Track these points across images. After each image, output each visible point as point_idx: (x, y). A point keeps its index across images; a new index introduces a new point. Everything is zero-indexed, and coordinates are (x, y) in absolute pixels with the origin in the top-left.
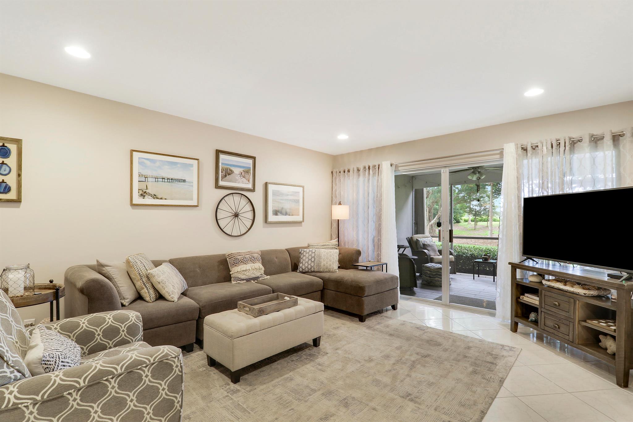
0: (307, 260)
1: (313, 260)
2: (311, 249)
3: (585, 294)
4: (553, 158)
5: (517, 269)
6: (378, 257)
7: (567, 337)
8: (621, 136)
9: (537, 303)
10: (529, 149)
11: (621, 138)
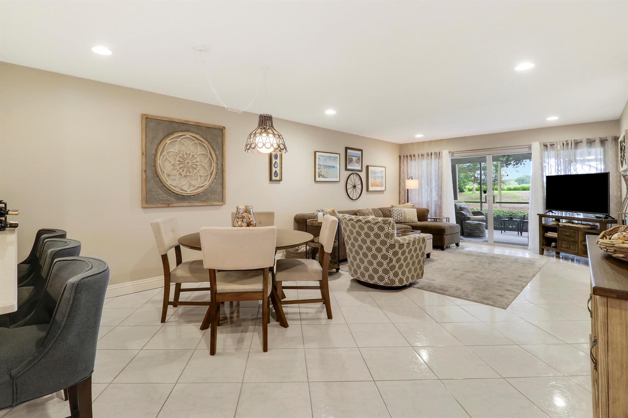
0: (396, 215)
1: (400, 215)
2: (393, 209)
3: (584, 227)
4: (564, 151)
5: (543, 218)
6: (440, 214)
7: (574, 251)
8: (606, 141)
9: (556, 236)
10: (549, 145)
11: (606, 142)
